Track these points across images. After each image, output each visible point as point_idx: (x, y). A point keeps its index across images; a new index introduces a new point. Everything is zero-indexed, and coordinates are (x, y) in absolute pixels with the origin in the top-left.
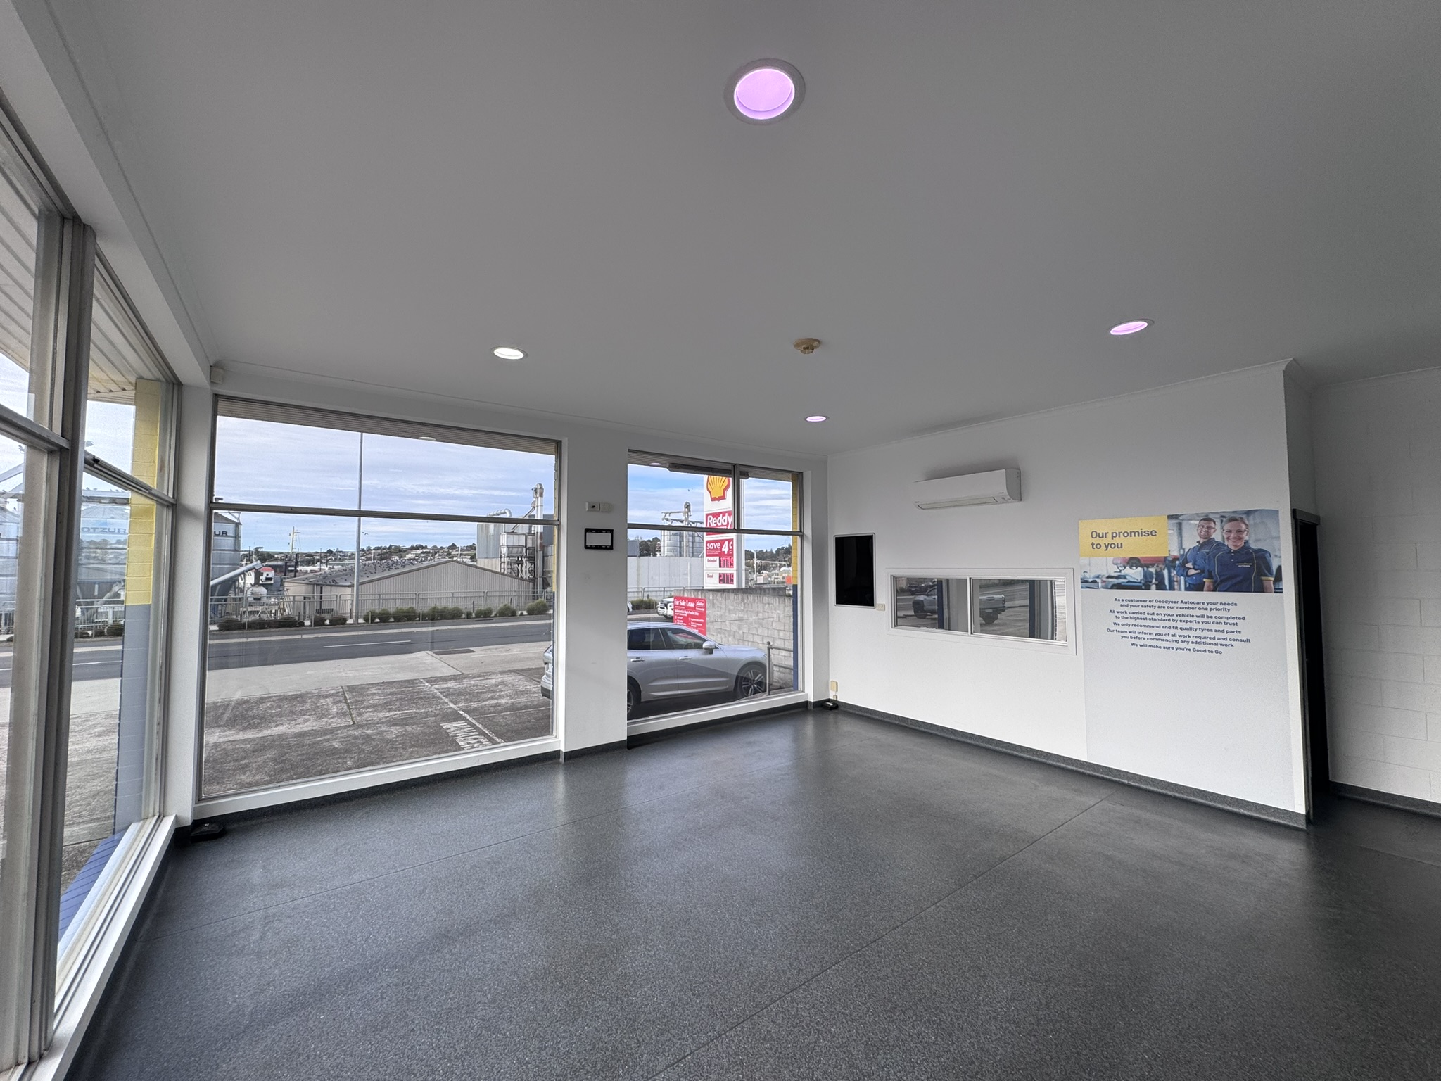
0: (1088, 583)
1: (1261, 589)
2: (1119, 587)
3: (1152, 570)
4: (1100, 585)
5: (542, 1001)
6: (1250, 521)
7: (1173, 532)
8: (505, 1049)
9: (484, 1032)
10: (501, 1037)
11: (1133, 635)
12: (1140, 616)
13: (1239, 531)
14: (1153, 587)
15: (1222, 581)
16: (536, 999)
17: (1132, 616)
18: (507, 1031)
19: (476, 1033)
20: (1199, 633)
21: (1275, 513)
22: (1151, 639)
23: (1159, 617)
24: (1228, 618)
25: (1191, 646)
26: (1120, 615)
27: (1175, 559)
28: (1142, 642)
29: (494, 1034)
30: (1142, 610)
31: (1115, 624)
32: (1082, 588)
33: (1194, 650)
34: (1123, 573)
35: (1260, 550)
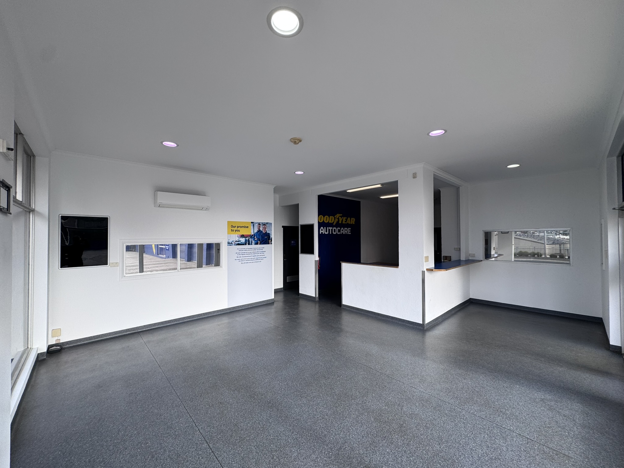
0: (229, 244)
1: (269, 244)
2: (238, 244)
3: (247, 239)
4: (233, 244)
5: (416, 427)
6: (267, 225)
7: (252, 227)
8: (444, 430)
9: (444, 441)
10: (440, 434)
11: (242, 260)
12: (244, 254)
13: (265, 228)
14: (247, 244)
15: (262, 242)
16: (417, 429)
17: (242, 254)
18: (437, 433)
19: (446, 443)
20: (257, 257)
21: (271, 224)
22: (246, 261)
23: (248, 253)
24: (262, 252)
25: (255, 261)
26: (239, 254)
27: (252, 235)
28: (244, 262)
29: (442, 437)
30: (244, 252)
31: (237, 257)
32: (228, 245)
33: (256, 262)
34: (240, 240)
35: (269, 233)
